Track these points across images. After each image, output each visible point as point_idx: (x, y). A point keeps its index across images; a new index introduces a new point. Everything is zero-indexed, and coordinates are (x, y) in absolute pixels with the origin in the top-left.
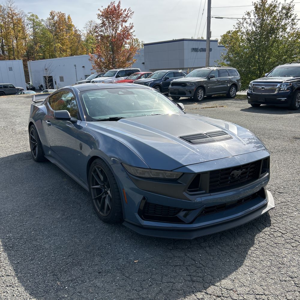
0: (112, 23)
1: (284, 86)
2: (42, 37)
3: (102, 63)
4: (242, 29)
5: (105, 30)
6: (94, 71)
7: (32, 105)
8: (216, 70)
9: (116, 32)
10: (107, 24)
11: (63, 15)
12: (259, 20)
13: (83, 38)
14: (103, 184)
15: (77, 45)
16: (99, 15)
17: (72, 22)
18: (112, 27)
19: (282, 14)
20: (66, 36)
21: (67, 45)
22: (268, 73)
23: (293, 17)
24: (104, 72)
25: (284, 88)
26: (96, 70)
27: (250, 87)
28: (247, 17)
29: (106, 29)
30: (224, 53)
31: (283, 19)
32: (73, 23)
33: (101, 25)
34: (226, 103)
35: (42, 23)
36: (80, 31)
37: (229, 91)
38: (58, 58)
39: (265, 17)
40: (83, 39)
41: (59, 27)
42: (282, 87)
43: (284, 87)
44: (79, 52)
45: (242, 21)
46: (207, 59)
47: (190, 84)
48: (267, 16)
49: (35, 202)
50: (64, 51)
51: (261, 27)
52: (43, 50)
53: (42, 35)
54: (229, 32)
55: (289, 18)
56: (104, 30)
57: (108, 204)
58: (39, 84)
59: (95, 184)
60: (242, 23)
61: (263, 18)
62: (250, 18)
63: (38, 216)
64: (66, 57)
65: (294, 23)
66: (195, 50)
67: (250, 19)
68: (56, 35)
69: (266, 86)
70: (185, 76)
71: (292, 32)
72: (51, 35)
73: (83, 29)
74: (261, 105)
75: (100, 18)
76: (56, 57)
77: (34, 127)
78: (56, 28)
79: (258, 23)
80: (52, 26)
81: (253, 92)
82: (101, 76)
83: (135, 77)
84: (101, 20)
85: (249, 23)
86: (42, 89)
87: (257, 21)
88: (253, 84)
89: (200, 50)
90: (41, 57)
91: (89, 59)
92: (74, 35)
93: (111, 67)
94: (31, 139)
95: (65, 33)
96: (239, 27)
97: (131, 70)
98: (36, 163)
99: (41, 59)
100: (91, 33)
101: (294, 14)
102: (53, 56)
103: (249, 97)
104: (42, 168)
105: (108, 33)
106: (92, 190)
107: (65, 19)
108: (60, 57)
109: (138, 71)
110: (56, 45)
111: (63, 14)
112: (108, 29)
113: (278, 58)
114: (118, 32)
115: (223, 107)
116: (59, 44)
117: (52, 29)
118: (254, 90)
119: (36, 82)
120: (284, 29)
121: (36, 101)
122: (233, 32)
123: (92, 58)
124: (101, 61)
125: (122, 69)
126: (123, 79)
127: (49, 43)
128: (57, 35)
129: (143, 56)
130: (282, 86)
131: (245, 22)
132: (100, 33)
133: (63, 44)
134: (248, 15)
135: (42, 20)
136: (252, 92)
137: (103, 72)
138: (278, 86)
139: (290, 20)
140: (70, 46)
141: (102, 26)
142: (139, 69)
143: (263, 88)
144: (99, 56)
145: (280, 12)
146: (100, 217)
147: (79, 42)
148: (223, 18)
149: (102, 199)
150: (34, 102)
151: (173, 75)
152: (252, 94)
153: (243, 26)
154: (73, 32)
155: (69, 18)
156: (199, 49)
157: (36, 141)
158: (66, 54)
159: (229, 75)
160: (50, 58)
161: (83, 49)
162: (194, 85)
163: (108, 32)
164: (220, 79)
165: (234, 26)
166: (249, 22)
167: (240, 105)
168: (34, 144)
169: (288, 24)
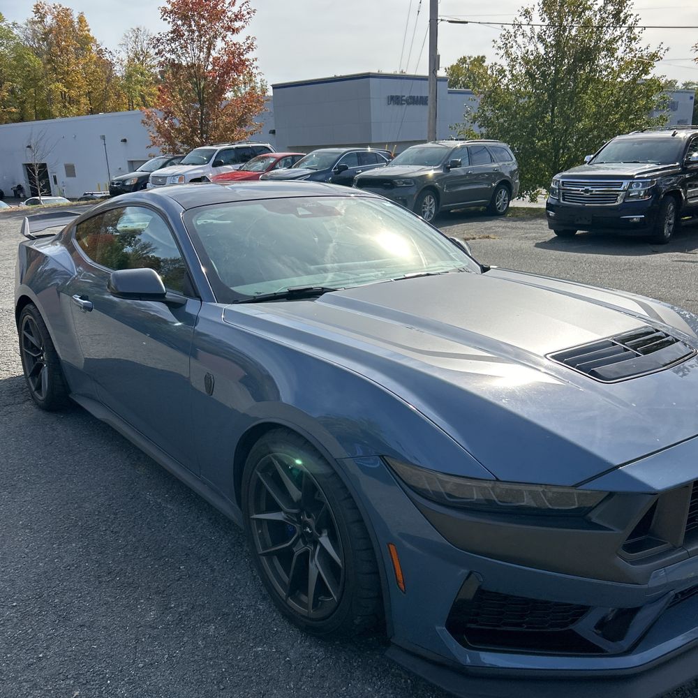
0: (197, 34)
1: (638, 186)
2: (16, 68)
3: (176, 129)
4: (513, 50)
5: (181, 48)
6: (155, 150)
7: (21, 246)
8: (462, 147)
9: (209, 54)
10: (186, 33)
11: (67, 13)
12: (552, 30)
13: (119, 71)
14: (295, 511)
15: (106, 88)
16: (165, 11)
17: (88, 31)
18: (198, 41)
19: (606, 15)
20: (77, 65)
21: (79, 88)
22: (592, 156)
23: (630, 21)
24: (182, 153)
25: (638, 191)
26: (161, 148)
27: (556, 189)
28: (524, 20)
29: (184, 47)
30: (472, 108)
31: (608, 27)
32: (91, 34)
33: (171, 35)
34: (490, 228)
35: (15, 31)
36: (110, 52)
37: (493, 200)
38: (58, 119)
39: (567, 20)
40: (117, 74)
41: (58, 42)
42: (634, 189)
43: (637, 189)
44: (110, 104)
45: (512, 31)
46: (431, 121)
47: (404, 183)
48: (570, 19)
49: (62, 559)
50: (72, 101)
51: (558, 45)
52: (18, 99)
53: (15, 63)
54: (463, 60)
55: (621, 23)
56: (179, 49)
57: (319, 574)
58: (14, 183)
59: (263, 506)
60: (513, 34)
61: (561, 25)
62: (532, 23)
63: (85, 618)
64: (78, 115)
65: (632, 36)
66: (395, 100)
67: (531, 27)
68: (50, 61)
69: (593, 185)
70: (388, 163)
71: (628, 57)
72: (38, 63)
73: (119, 49)
74: (579, 232)
75: (168, 18)
76: (53, 117)
77: (34, 311)
78: (50, 45)
79: (549, 37)
80: (39, 40)
81: (562, 201)
82: (174, 164)
83: (260, 164)
84: (169, 22)
85: (529, 35)
86: (22, 195)
87: (548, 32)
88: (563, 182)
89: (406, 101)
90: (15, 116)
91: (143, 122)
92: (95, 62)
93: (197, 139)
94: (25, 344)
95: (72, 57)
96: (507, 44)
97: (249, 147)
98: (42, 414)
99: (14, 121)
100: (139, 59)
101: (632, 15)
102: (44, 115)
103: (552, 214)
104: (63, 430)
105: (187, 55)
106: (254, 525)
107: (72, 22)
108: (62, 117)
109: (267, 150)
110: (53, 86)
111: (68, 10)
112: (189, 45)
113: (597, 120)
114: (214, 54)
115: (488, 237)
116: (60, 85)
117: (40, 47)
118: (563, 196)
119: (5, 177)
120: (611, 51)
121: (31, 234)
122: (472, 59)
123: (149, 117)
124: (172, 125)
125: (226, 146)
126: (230, 169)
127: (32, 80)
128: (53, 61)
129: (271, 114)
130: (634, 185)
131: (519, 33)
132: (168, 55)
133: (69, 85)
134: (527, 17)
135: (14, 24)
136: (558, 200)
137: (178, 152)
138: (623, 186)
139: (624, 29)
140: (87, 89)
141: (173, 40)
142: (268, 145)
143: (587, 191)
144: (168, 114)
145: (600, 10)
146: (290, 617)
147: (108, 81)
148: (467, 22)
149: (295, 558)
150: (28, 236)
151: (356, 159)
152: (558, 206)
153: (516, 41)
154: (94, 54)
155: (81, 20)
156: (404, 98)
157: (39, 350)
158: (79, 109)
159: (492, 161)
160: (37, 119)
161: (119, 96)
162: (413, 183)
163: (188, 53)
164: (473, 169)
165: (494, 41)
166: (529, 32)
167: (527, 233)
168: (35, 359)
169: (619, 39)
